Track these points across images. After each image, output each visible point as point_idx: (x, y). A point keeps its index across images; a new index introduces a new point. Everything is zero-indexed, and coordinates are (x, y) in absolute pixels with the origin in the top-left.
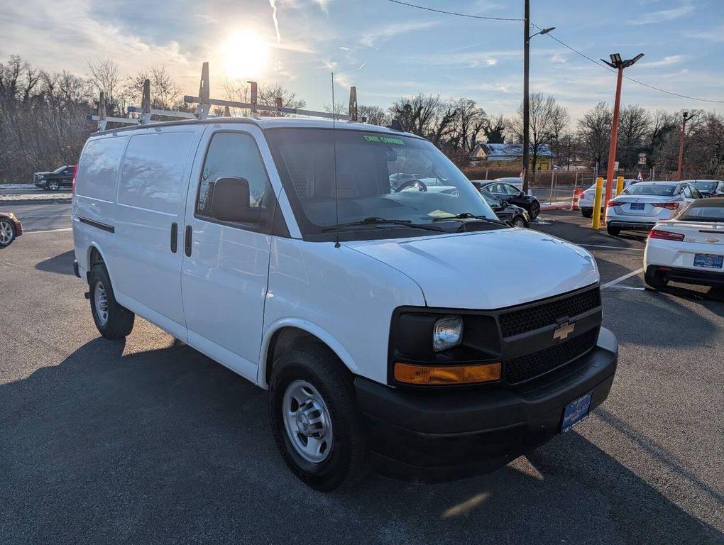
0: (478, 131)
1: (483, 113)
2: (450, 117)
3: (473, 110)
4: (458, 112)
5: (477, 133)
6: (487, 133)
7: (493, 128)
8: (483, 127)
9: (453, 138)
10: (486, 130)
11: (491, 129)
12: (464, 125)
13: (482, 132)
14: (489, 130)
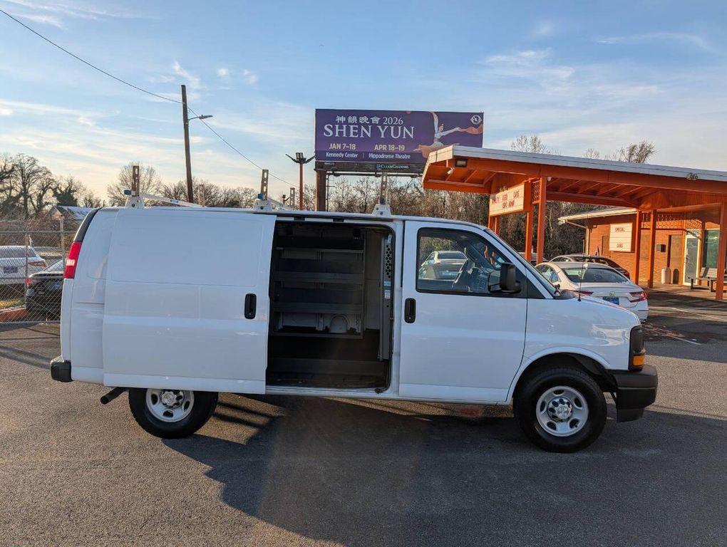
0: (45, 192)
1: (48, 172)
2: (6, 173)
3: (35, 168)
4: (16, 169)
5: (43, 194)
6: (55, 194)
7: (63, 189)
8: (50, 188)
9: (10, 197)
10: (54, 190)
11: (61, 191)
12: (24, 184)
13: (50, 193)
14: (58, 191)
